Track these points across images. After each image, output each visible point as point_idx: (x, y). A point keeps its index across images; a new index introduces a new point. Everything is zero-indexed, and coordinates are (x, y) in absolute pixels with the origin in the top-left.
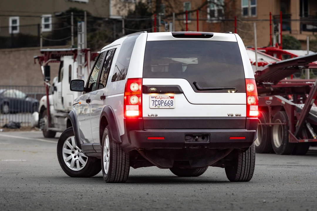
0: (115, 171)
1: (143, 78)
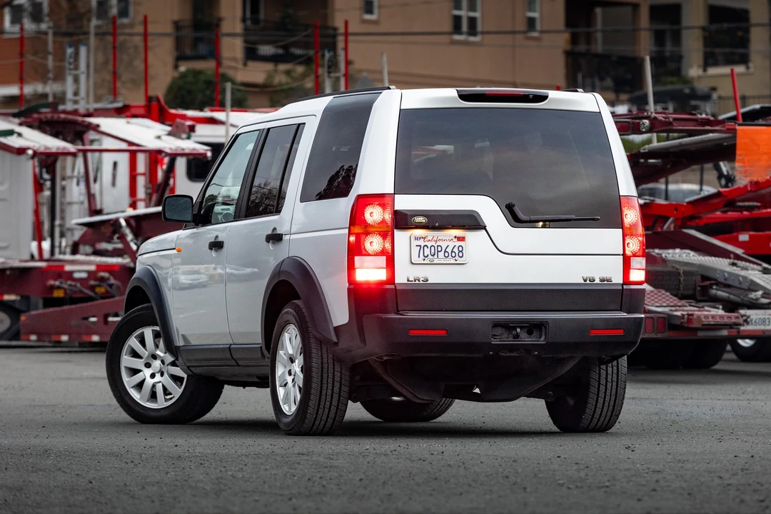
0: (316, 409)
1: (394, 194)
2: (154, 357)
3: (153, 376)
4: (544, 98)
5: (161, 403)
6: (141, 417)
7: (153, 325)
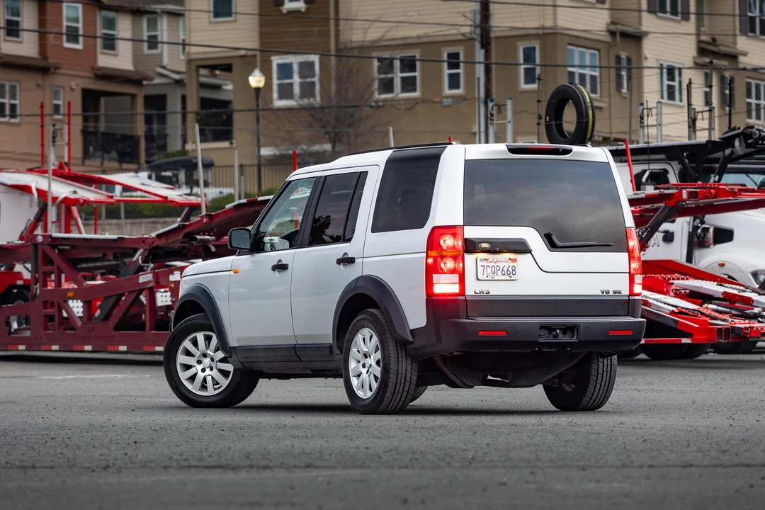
1: (464, 225)
2: (205, 355)
3: (203, 370)
4: (569, 151)
5: (211, 391)
6: (193, 402)
7: (205, 331)
